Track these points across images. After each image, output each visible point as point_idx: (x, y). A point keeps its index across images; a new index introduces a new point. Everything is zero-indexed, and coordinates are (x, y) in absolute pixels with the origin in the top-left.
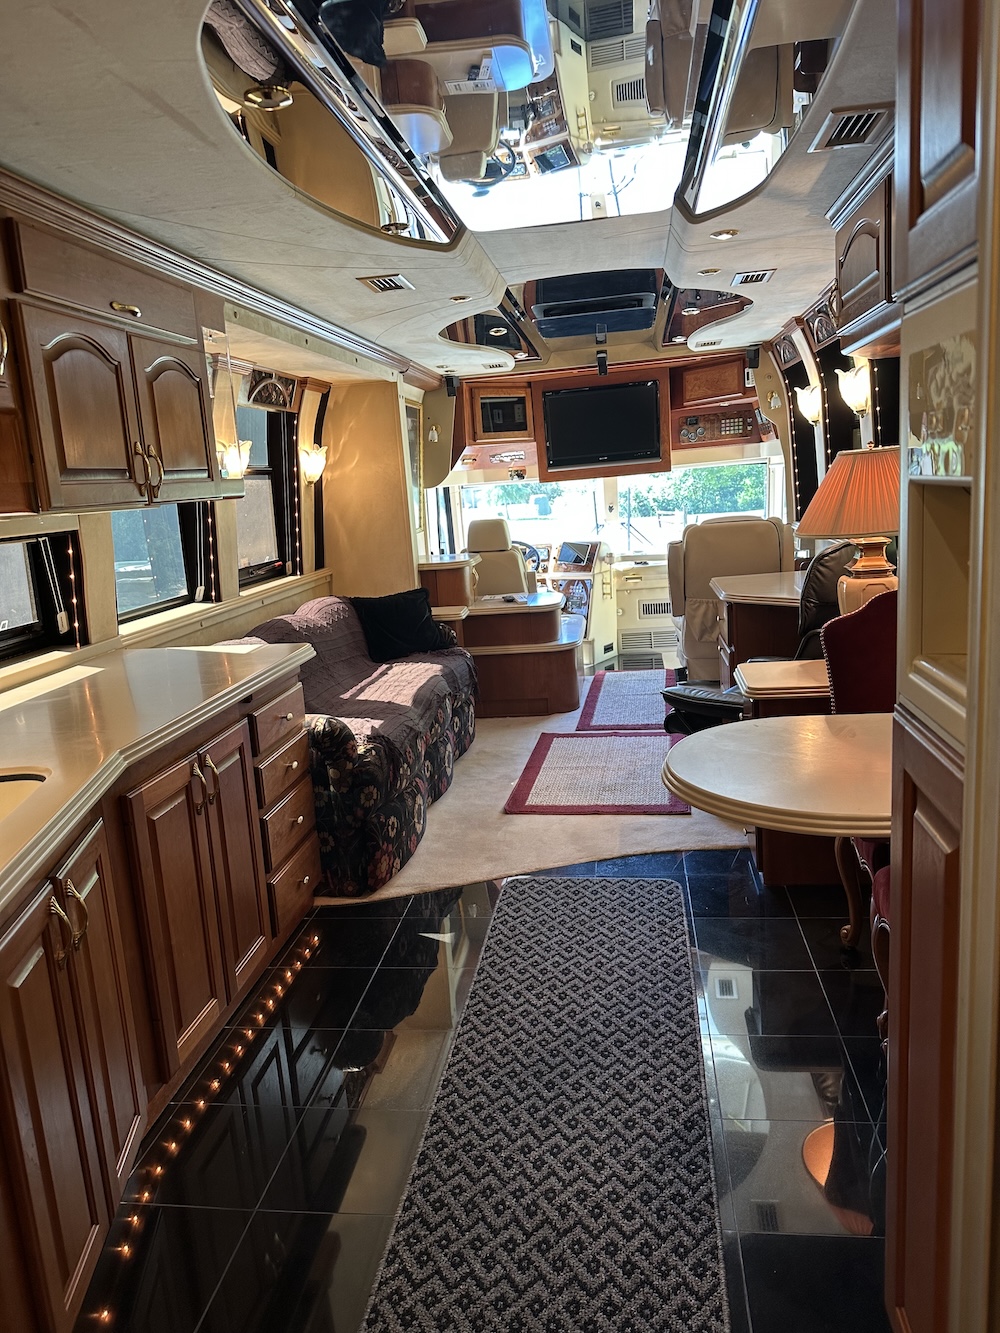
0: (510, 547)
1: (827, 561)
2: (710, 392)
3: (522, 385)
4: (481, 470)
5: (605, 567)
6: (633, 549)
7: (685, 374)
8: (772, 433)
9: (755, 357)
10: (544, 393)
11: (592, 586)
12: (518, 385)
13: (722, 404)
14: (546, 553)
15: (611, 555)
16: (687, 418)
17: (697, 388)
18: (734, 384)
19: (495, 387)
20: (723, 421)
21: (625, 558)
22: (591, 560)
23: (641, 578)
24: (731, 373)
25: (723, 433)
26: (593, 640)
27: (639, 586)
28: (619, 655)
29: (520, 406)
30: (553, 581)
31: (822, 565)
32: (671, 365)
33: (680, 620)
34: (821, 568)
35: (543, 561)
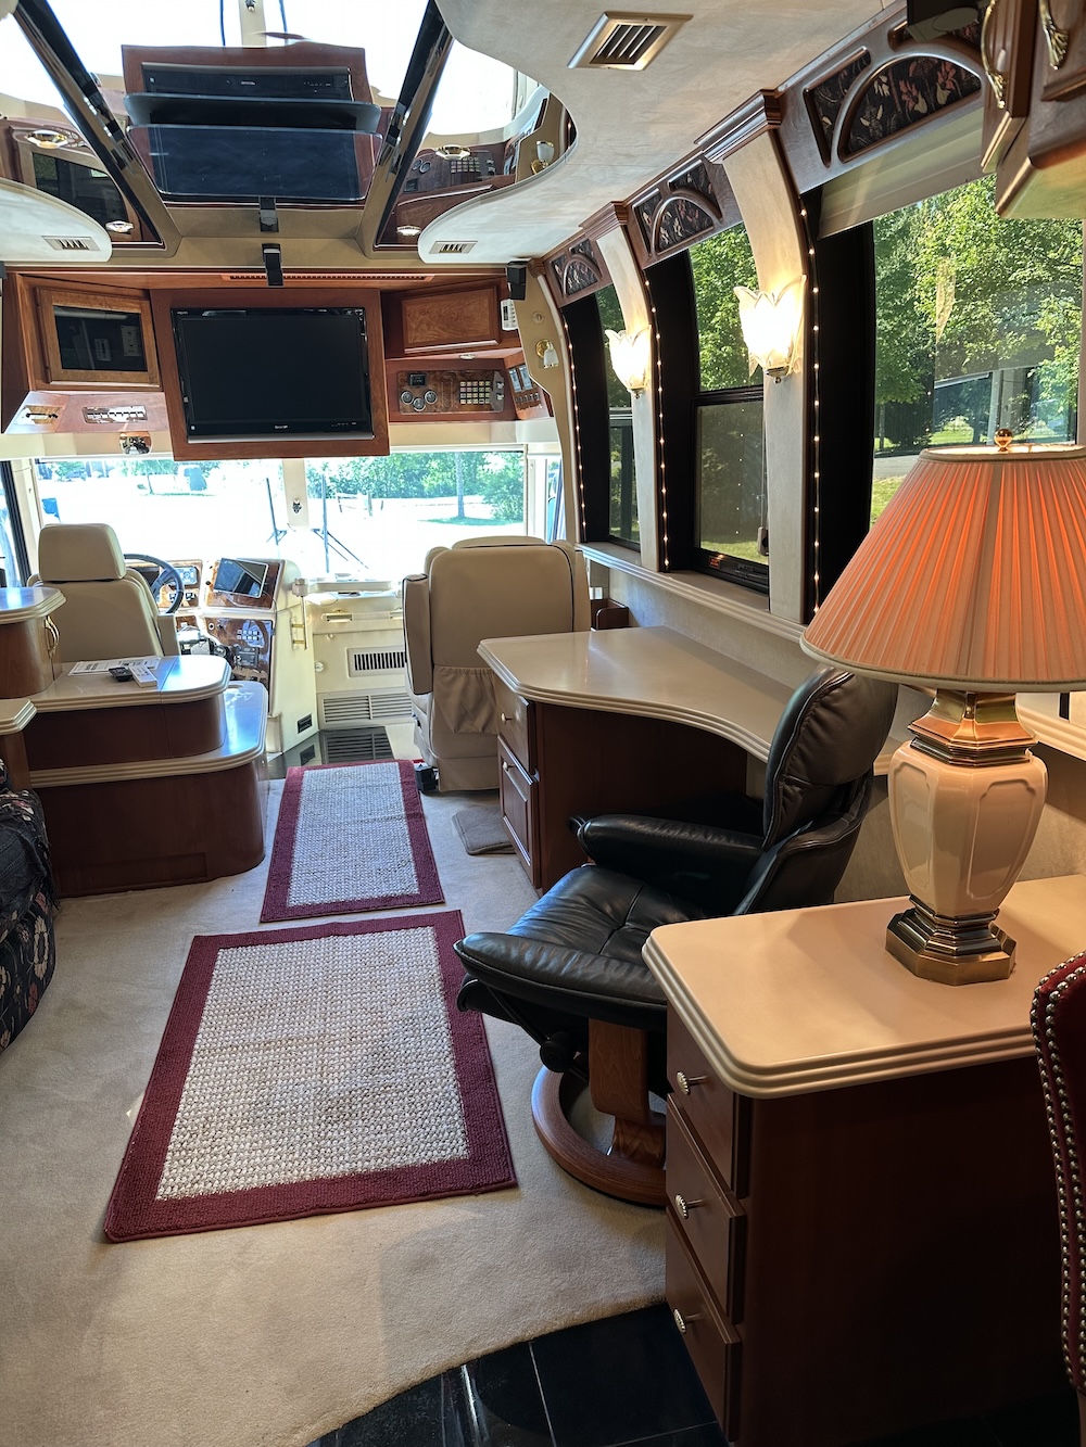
0: (123, 573)
1: (837, 698)
2: (446, 335)
3: (132, 292)
4: (70, 435)
5: (294, 599)
6: (335, 569)
7: (404, 302)
8: (543, 407)
9: (521, 283)
10: (174, 311)
11: (274, 631)
12: (125, 292)
13: (465, 356)
14: (193, 575)
15: (302, 582)
16: (409, 373)
17: (424, 326)
18: (484, 324)
19: (83, 291)
20: (463, 384)
21: (324, 587)
22: (269, 589)
23: (349, 617)
24: (478, 306)
25: (463, 402)
26: (280, 716)
27: (346, 629)
28: (321, 733)
29: (132, 328)
30: (208, 620)
31: (825, 706)
32: (385, 284)
33: (426, 698)
34: (823, 713)
35: (188, 587)
